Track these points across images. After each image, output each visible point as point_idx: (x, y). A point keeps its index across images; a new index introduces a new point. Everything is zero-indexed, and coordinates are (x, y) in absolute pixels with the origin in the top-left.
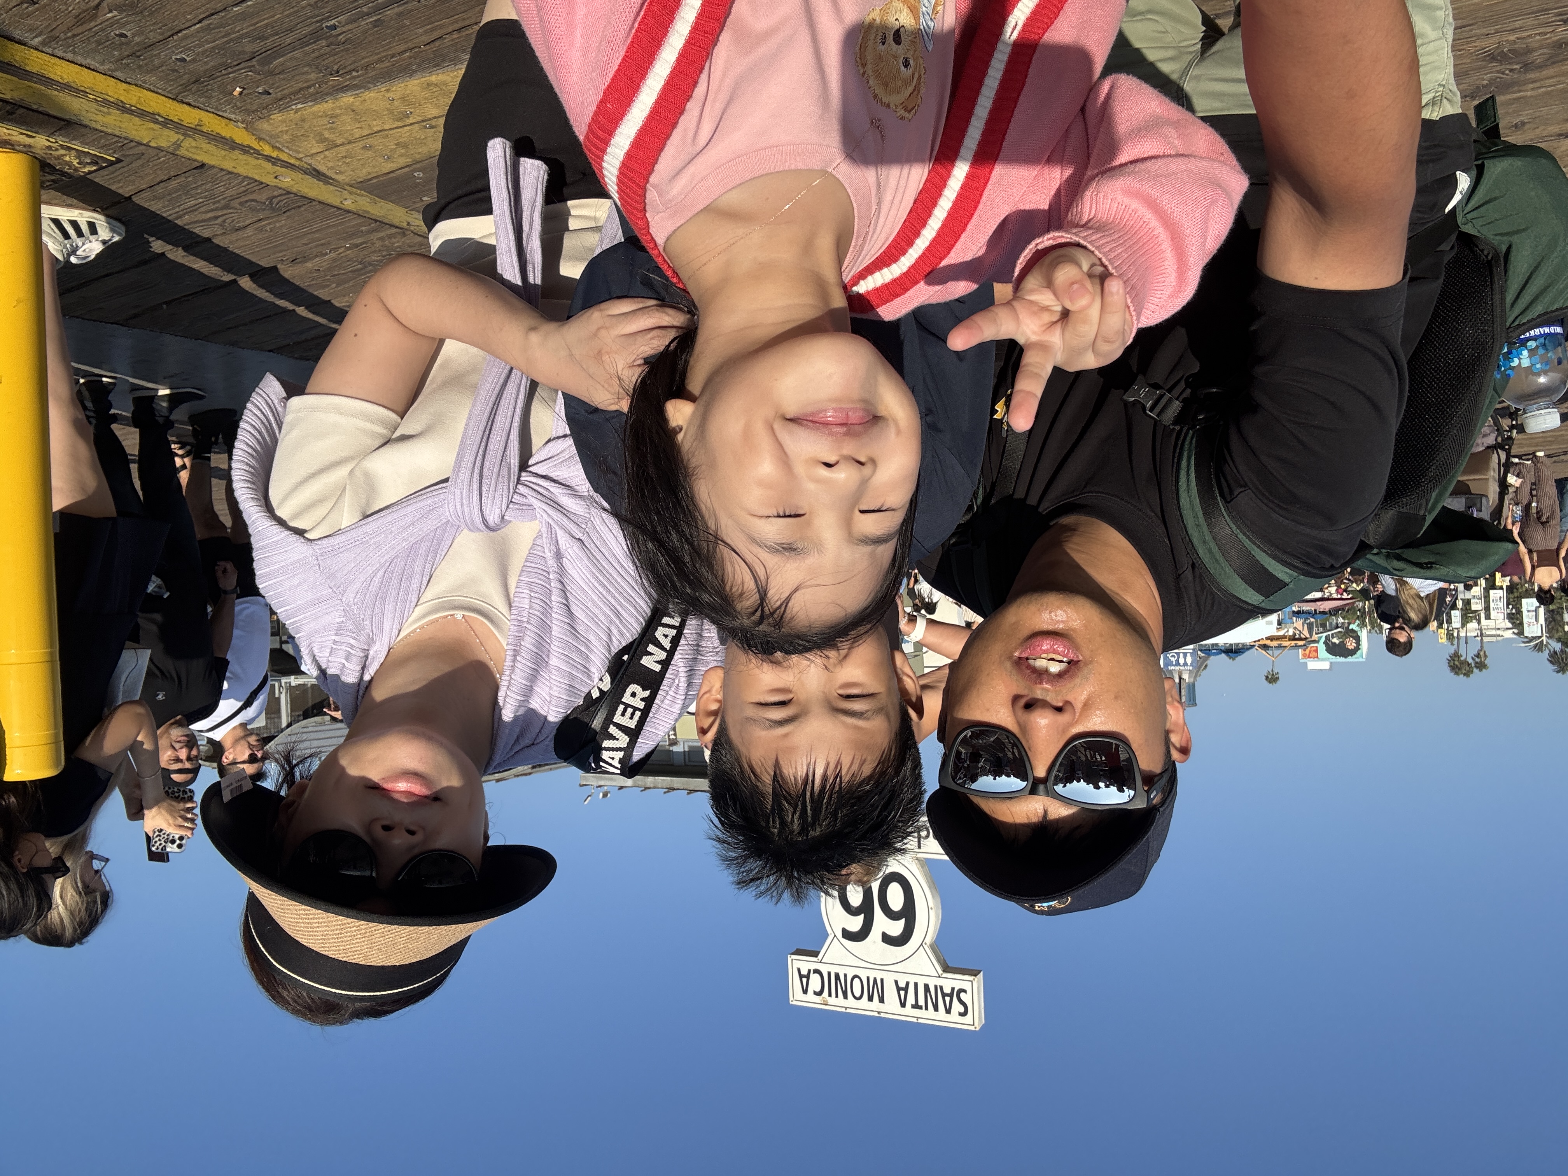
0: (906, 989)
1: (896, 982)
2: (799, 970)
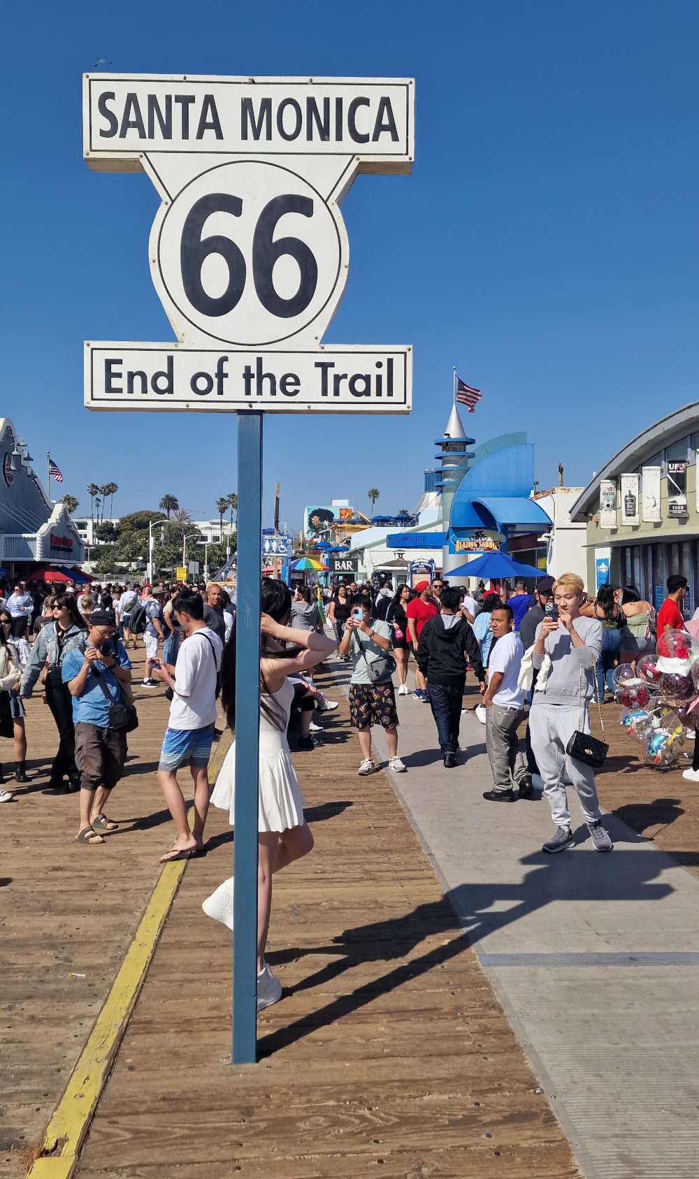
0: (203, 126)
2: (395, 138)
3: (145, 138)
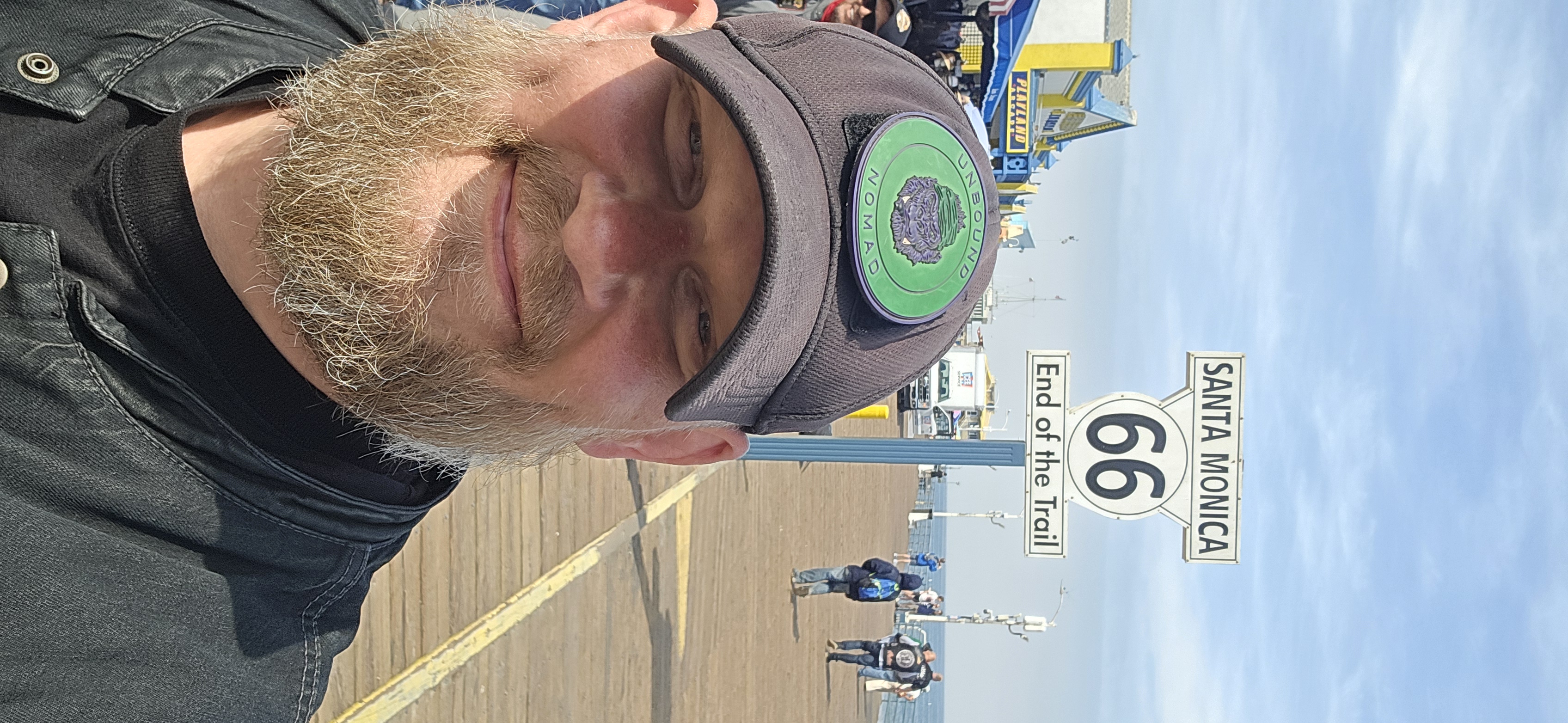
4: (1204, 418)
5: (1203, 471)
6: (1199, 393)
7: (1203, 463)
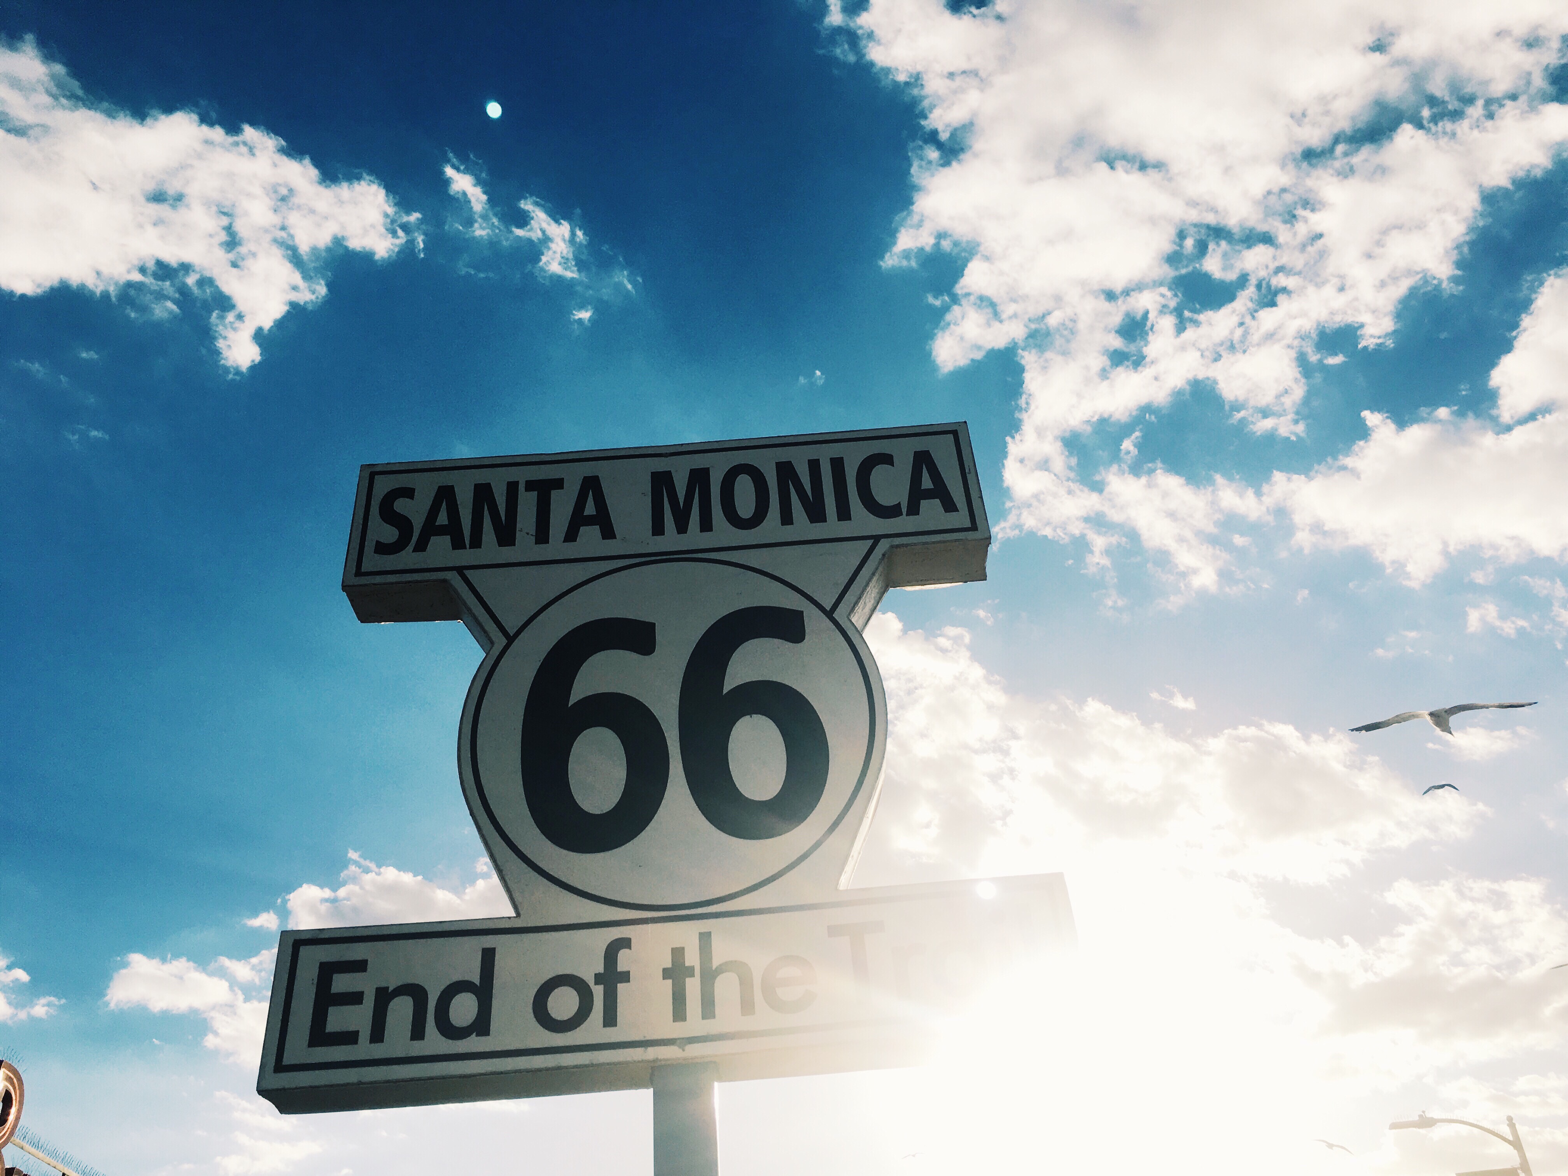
1: (608, 533)
3: (464, 547)
4: (542, 536)
5: (706, 525)
6: (466, 557)
7: (682, 528)
